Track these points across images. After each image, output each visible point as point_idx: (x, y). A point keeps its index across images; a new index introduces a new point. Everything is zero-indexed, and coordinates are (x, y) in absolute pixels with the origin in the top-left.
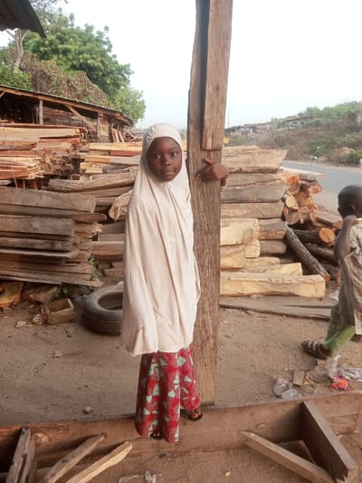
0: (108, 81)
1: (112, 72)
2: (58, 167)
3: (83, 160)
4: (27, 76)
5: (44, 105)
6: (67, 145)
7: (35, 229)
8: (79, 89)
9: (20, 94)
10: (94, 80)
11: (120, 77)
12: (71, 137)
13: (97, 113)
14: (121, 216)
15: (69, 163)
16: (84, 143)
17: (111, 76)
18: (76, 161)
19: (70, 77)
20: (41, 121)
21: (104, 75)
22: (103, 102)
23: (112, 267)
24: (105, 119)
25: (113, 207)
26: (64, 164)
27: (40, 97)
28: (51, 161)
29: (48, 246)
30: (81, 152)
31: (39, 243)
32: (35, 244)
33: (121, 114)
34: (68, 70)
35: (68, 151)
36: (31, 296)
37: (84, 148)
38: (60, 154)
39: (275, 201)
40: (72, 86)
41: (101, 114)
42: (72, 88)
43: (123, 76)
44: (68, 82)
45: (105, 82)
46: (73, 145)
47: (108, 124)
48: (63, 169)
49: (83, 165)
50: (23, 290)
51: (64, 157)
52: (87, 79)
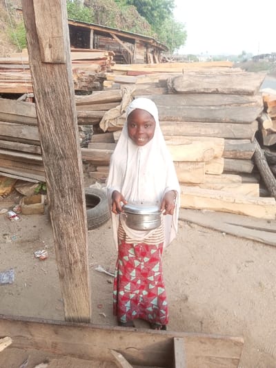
0: (155, 15)
1: (158, 7)
2: (84, 84)
3: (105, 79)
4: (91, 12)
5: (94, 33)
6: (95, 66)
7: (24, 135)
8: (129, 20)
9: (76, 24)
10: (142, 13)
11: (165, 10)
12: (100, 59)
13: (134, 39)
14: (109, 128)
15: (97, 80)
16: (113, 65)
17: (158, 9)
18: (102, 79)
19: (124, 12)
20: (91, 46)
21: (152, 9)
23: (96, 171)
24: (141, 45)
25: (103, 120)
26: (91, 82)
27: (91, 27)
28: (78, 79)
29: (32, 150)
30: (108, 72)
31: (26, 147)
32: (23, 147)
33: (154, 41)
34: (124, 5)
35: (96, 71)
36: (17, 189)
37: (112, 68)
38: (88, 73)
40: (124, 18)
41: (137, 40)
43: (168, 9)
44: (121, 15)
45: (153, 15)
46: (102, 66)
47: (145, 50)
48: (90, 86)
49: (105, 83)
50: (15, 184)
51: (90, 76)
52: (137, 12)
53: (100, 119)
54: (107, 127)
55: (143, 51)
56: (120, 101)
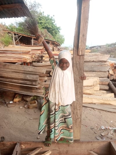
0: (54, 32)
1: (55, 29)
2: (36, 59)
3: (44, 57)
5: (34, 39)
6: (39, 52)
7: (27, 78)
8: (44, 34)
9: (27, 36)
10: (49, 32)
11: (57, 30)
12: (41, 49)
15: (40, 57)
16: (44, 51)
17: (54, 30)
18: (42, 57)
20: (33, 44)
21: (52, 30)
22: (51, 39)
24: (52, 44)
25: (51, 72)
26: (38, 58)
27: (32, 37)
28: (34, 57)
29: (31, 83)
30: (44, 54)
31: (28, 82)
33: (57, 42)
34: (42, 29)
35: (40, 54)
36: (25, 99)
39: (106, 72)
41: (50, 42)
43: (58, 30)
44: (41, 32)
45: (52, 32)
46: (41, 52)
47: (53, 45)
48: (38, 59)
49: (44, 58)
50: (23, 97)
51: (38, 56)
52: (47, 31)
55: (52, 46)
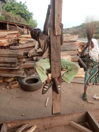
0: (27, 17)
1: (27, 15)
2: (13, 42)
3: (20, 40)
4: (4, 17)
5: (9, 25)
6: (15, 36)
7: (6, 61)
9: (2, 22)
10: (23, 17)
11: (30, 16)
12: (16, 33)
13: (23, 26)
14: (31, 56)
15: (16, 41)
16: (20, 35)
17: (27, 16)
18: (18, 40)
19: (16, 17)
20: (8, 29)
21: (25, 16)
22: (25, 23)
23: (29, 71)
24: (26, 28)
26: (15, 41)
27: (7, 23)
28: (11, 41)
30: (19, 37)
32: (6, 65)
33: (31, 26)
34: (15, 14)
35: (16, 38)
36: (6, 80)
37: (20, 36)
38: (13, 39)
39: (76, 50)
41: (25, 26)
42: (16, 20)
44: (15, 18)
46: (17, 36)
48: (14, 43)
51: (14, 39)
52: (20, 17)
53: (28, 53)
54: (30, 56)
55: (27, 30)
56: (34, 47)
